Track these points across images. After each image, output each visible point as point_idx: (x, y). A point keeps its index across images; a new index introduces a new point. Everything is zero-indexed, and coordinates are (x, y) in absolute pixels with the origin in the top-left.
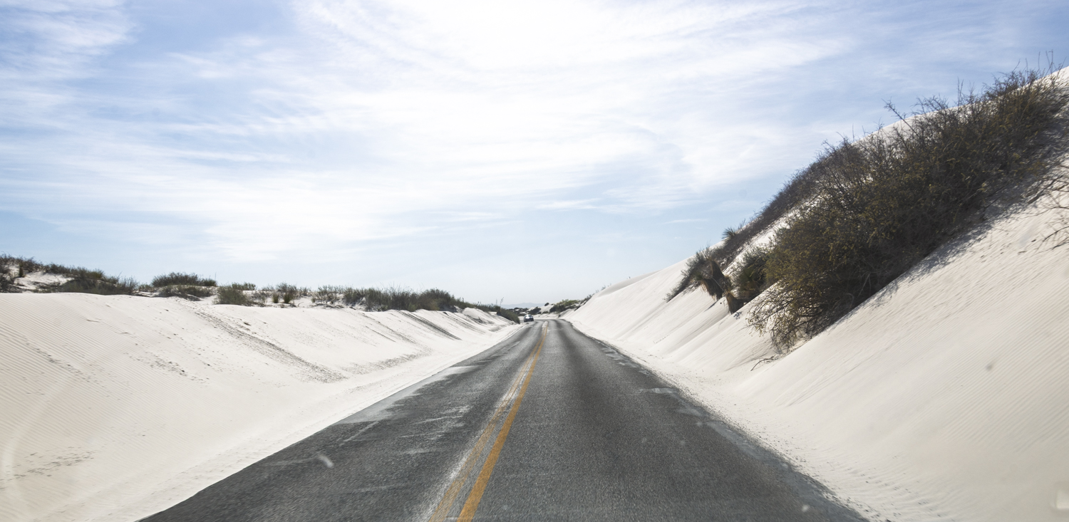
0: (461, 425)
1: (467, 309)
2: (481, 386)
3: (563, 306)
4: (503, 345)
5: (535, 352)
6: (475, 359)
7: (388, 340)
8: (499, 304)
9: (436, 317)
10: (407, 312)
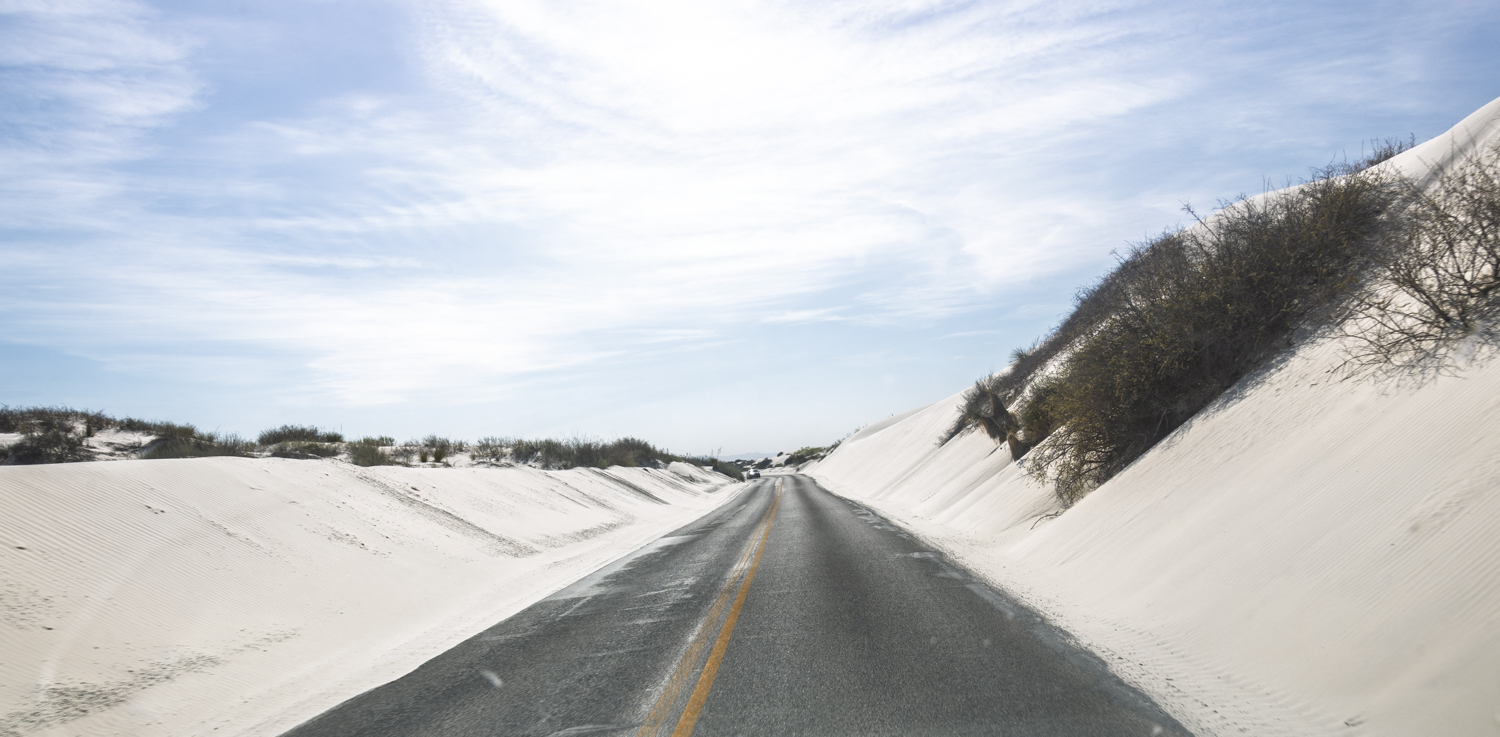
0: (689, 596)
1: (673, 464)
2: (705, 556)
3: (802, 456)
4: (724, 510)
5: (768, 517)
6: (691, 528)
7: (580, 506)
8: (715, 456)
9: (634, 474)
10: (598, 470)
